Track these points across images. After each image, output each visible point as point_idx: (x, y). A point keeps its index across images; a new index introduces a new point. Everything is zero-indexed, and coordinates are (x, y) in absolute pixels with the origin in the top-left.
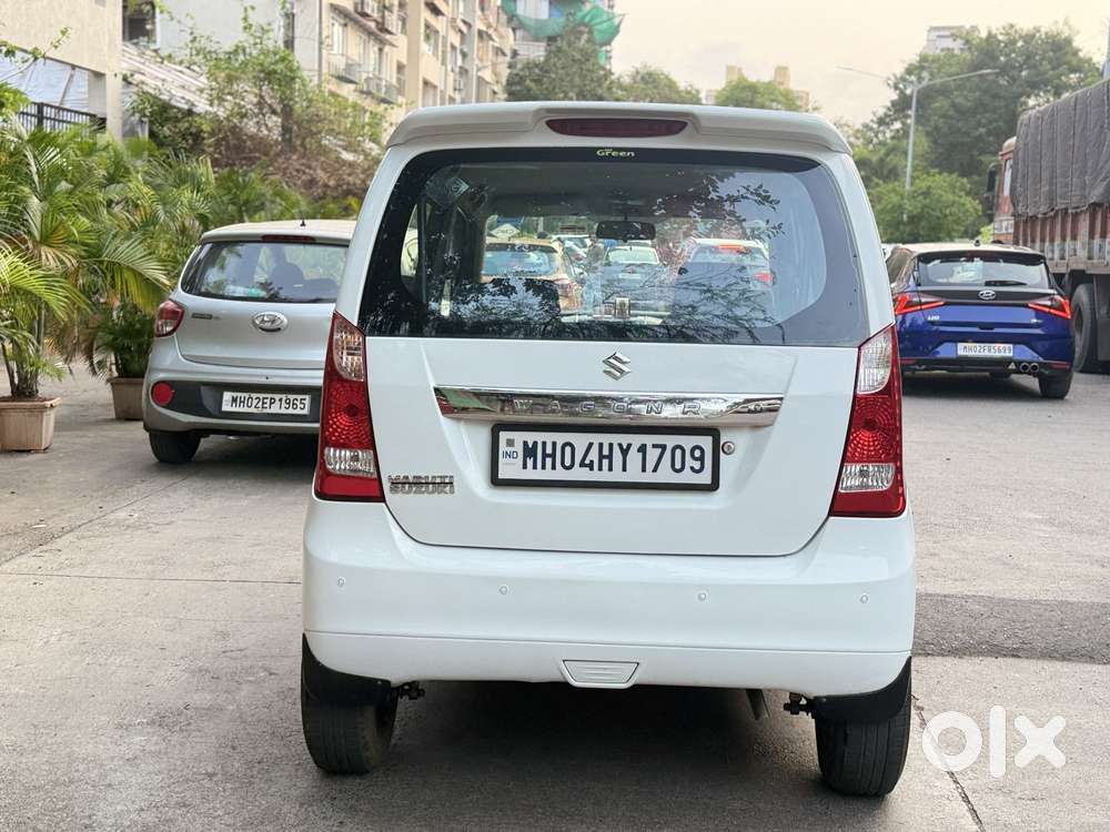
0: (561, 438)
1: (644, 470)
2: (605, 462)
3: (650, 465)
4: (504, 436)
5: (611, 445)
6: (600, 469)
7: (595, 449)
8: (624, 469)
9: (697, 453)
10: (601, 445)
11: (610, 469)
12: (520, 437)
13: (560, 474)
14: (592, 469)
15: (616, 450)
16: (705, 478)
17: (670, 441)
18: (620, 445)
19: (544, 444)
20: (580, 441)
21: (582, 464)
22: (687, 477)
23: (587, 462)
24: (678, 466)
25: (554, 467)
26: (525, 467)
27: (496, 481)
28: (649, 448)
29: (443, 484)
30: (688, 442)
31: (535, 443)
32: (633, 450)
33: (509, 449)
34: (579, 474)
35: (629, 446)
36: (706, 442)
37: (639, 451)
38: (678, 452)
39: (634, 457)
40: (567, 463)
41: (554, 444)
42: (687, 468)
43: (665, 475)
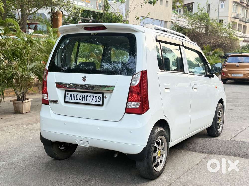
0: (76, 93)
1: (90, 101)
2: (83, 99)
3: (91, 100)
4: (67, 92)
5: (85, 95)
6: (82, 100)
7: (82, 96)
8: (87, 101)
9: (99, 98)
10: (83, 95)
11: (84, 100)
12: (70, 93)
13: (76, 101)
14: (81, 100)
15: (85, 96)
16: (101, 103)
17: (95, 95)
18: (86, 95)
19: (73, 94)
20: (79, 94)
21: (79, 99)
22: (97, 103)
23: (80, 99)
24: (96, 101)
25: (75, 100)
26: (70, 99)
27: (65, 102)
28: (91, 96)
29: (56, 102)
30: (98, 95)
31: (72, 94)
32: (88, 97)
33: (68, 95)
34: (79, 101)
35: (88, 96)
36: (101, 95)
37: (89, 97)
38: (96, 97)
39: (88, 98)
40: (77, 99)
41: (75, 95)
42: (97, 101)
43: (94, 102)
